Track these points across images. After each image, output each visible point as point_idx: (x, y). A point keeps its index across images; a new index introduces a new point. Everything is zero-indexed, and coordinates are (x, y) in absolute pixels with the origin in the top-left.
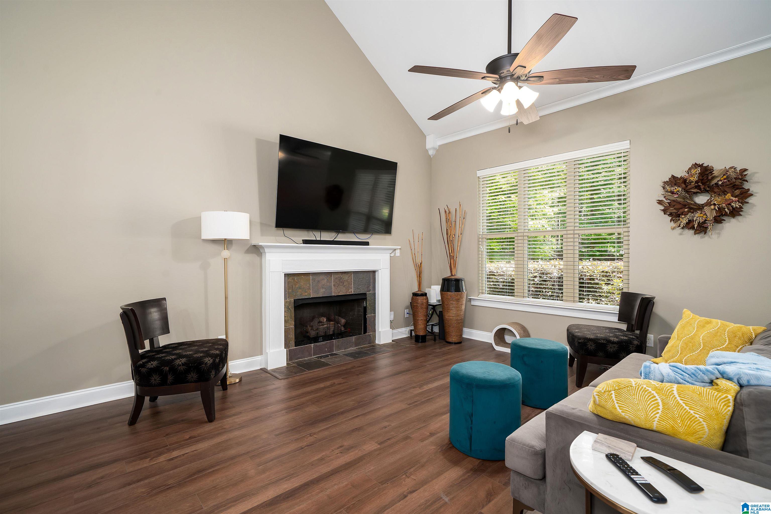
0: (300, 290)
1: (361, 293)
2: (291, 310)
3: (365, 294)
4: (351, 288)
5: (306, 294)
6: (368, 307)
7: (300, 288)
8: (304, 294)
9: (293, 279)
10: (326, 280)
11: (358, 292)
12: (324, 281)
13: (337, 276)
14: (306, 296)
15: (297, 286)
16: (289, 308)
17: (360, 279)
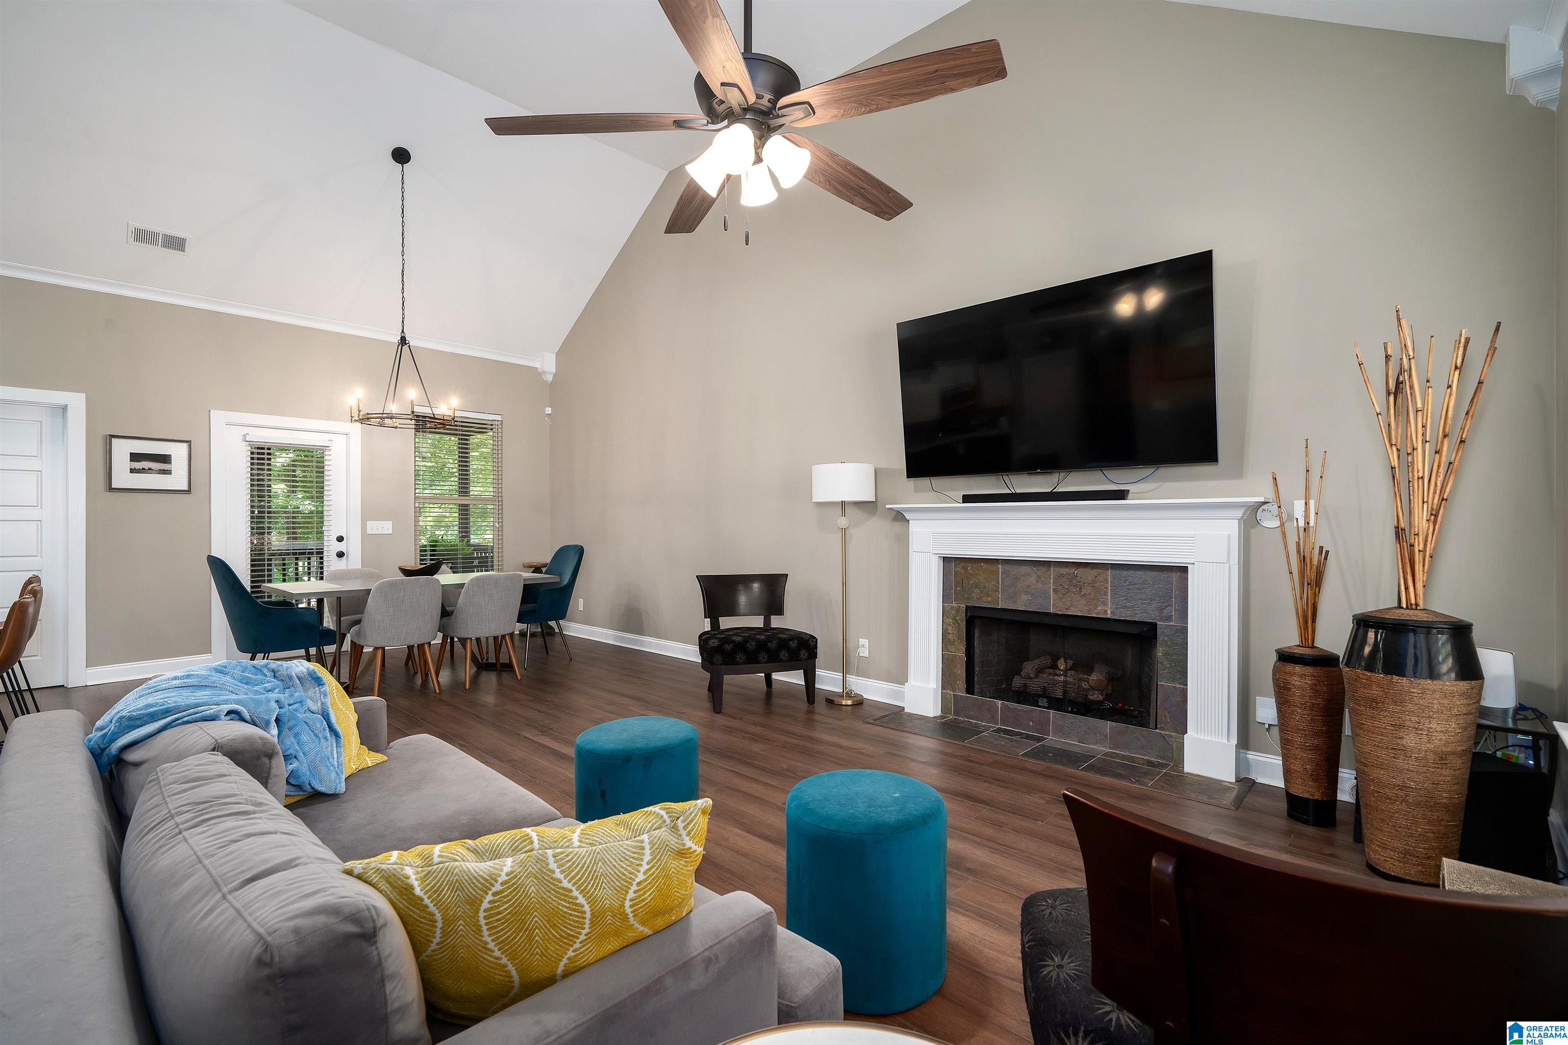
0: (977, 591)
1: (1137, 619)
2: (959, 625)
3: (1153, 626)
4: (1105, 604)
5: (989, 599)
6: (1162, 663)
7: (977, 587)
8: (985, 599)
9: (965, 569)
10: (1033, 579)
11: (1127, 616)
12: (1031, 577)
13: (1064, 571)
14: (989, 602)
15: (972, 582)
16: (957, 621)
17: (1135, 584)
